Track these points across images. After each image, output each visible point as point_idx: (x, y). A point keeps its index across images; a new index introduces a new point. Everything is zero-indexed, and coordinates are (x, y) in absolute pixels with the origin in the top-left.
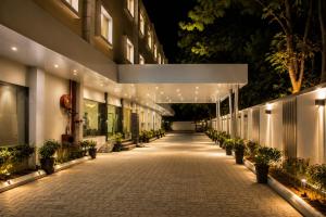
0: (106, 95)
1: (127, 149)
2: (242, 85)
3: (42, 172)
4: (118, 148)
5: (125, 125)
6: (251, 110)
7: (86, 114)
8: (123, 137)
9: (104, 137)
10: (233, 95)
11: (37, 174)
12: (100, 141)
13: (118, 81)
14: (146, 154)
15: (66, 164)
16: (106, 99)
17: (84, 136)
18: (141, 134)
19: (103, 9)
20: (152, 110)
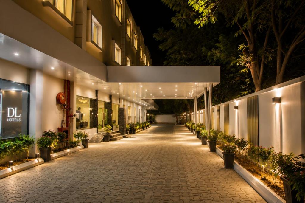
0: (97, 92)
1: (115, 140)
2: (215, 84)
3: (40, 160)
4: (107, 138)
5: (113, 119)
6: (222, 106)
7: (79, 108)
8: (112, 129)
9: (95, 129)
10: (207, 93)
11: (36, 161)
12: (91, 133)
13: (107, 81)
14: (132, 144)
15: (61, 153)
16: (97, 95)
17: (77, 128)
18: (128, 126)
19: (93, 17)
20: (138, 104)
